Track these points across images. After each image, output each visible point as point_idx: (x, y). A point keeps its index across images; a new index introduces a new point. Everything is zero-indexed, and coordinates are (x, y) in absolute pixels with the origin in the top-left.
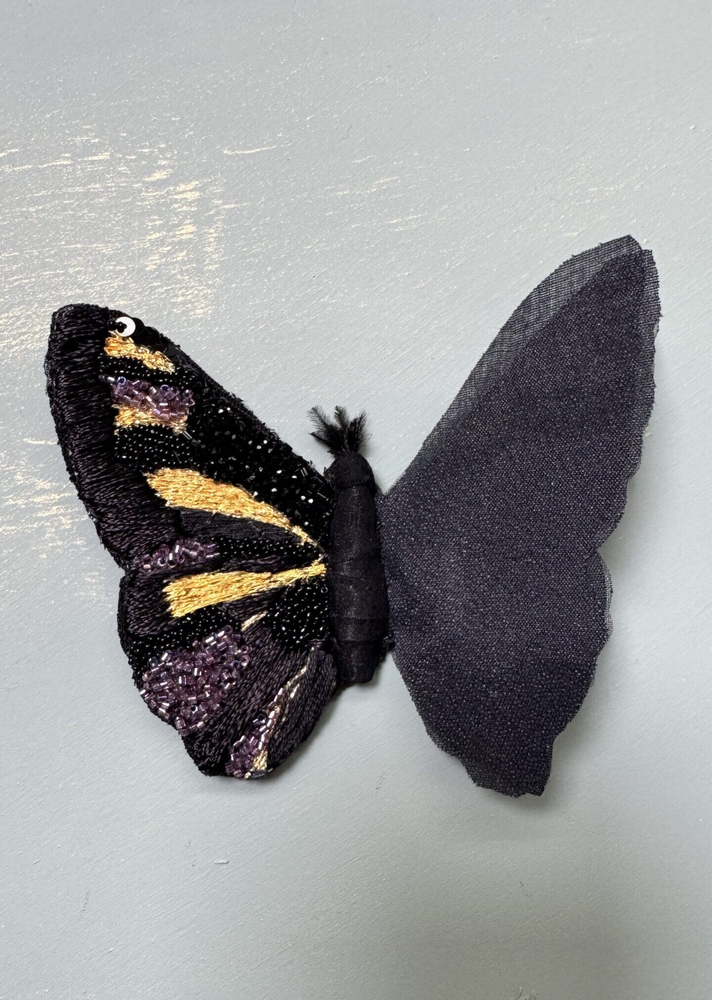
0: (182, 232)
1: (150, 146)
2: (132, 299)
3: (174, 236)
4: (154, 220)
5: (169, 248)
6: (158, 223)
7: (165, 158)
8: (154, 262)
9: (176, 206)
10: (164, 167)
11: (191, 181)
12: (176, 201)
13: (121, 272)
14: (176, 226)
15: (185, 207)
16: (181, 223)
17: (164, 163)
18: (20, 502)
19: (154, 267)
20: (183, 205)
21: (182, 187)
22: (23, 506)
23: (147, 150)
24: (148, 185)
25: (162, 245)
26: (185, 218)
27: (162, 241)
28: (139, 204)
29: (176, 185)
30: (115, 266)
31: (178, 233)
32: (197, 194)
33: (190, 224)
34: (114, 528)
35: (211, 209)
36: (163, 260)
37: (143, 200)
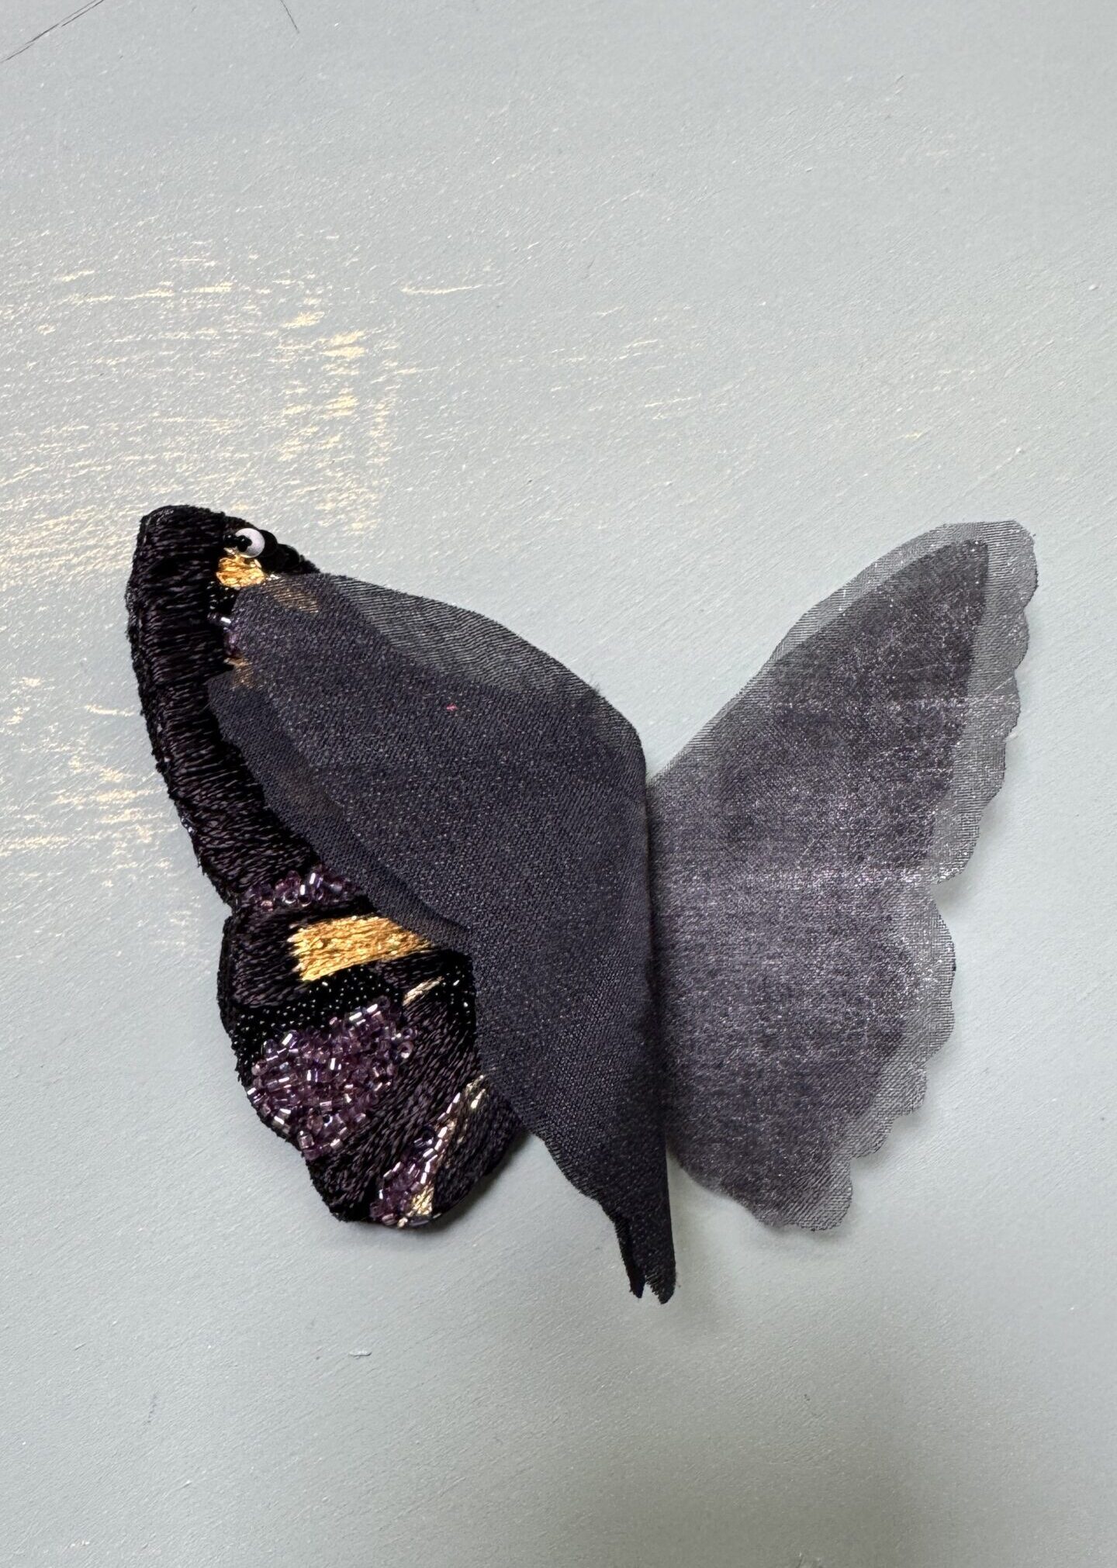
0: (336, 406)
1: (292, 277)
2: (255, 503)
3: (322, 412)
4: (295, 387)
5: (315, 429)
6: (300, 391)
7: (314, 296)
8: (292, 449)
9: (328, 367)
10: (311, 309)
11: (351, 331)
12: (328, 360)
13: (241, 462)
14: (330, 396)
15: (341, 369)
16: (334, 394)
17: (312, 302)
18: (75, 801)
19: (291, 456)
20: (339, 366)
21: (338, 340)
22: (80, 808)
23: (288, 282)
24: (287, 334)
25: (305, 425)
26: (341, 386)
27: (305, 419)
28: (273, 361)
29: (330, 335)
30: (233, 452)
31: (329, 407)
32: (359, 351)
33: (348, 394)
34: (219, 844)
35: (380, 374)
36: (306, 447)
37: (279, 355)
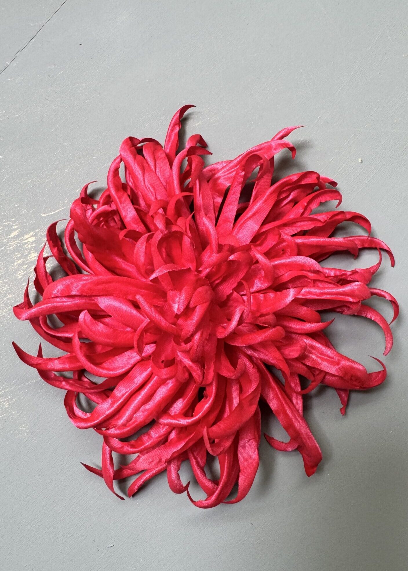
5: (26, 266)
6: (19, 256)
7: (16, 225)
9: (25, 246)
10: (16, 229)
11: (30, 233)
12: (25, 243)
13: (7, 282)
14: (27, 255)
15: (30, 245)
16: (29, 253)
19: (21, 276)
21: (26, 237)
23: (7, 223)
24: (10, 240)
25: (23, 266)
26: (31, 250)
28: (8, 249)
29: (23, 236)
31: (29, 258)
32: (34, 238)
33: (34, 252)
36: (25, 272)
37: (10, 246)
